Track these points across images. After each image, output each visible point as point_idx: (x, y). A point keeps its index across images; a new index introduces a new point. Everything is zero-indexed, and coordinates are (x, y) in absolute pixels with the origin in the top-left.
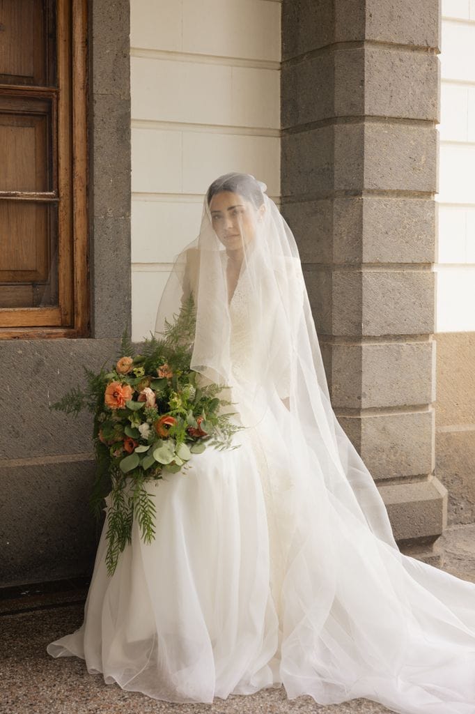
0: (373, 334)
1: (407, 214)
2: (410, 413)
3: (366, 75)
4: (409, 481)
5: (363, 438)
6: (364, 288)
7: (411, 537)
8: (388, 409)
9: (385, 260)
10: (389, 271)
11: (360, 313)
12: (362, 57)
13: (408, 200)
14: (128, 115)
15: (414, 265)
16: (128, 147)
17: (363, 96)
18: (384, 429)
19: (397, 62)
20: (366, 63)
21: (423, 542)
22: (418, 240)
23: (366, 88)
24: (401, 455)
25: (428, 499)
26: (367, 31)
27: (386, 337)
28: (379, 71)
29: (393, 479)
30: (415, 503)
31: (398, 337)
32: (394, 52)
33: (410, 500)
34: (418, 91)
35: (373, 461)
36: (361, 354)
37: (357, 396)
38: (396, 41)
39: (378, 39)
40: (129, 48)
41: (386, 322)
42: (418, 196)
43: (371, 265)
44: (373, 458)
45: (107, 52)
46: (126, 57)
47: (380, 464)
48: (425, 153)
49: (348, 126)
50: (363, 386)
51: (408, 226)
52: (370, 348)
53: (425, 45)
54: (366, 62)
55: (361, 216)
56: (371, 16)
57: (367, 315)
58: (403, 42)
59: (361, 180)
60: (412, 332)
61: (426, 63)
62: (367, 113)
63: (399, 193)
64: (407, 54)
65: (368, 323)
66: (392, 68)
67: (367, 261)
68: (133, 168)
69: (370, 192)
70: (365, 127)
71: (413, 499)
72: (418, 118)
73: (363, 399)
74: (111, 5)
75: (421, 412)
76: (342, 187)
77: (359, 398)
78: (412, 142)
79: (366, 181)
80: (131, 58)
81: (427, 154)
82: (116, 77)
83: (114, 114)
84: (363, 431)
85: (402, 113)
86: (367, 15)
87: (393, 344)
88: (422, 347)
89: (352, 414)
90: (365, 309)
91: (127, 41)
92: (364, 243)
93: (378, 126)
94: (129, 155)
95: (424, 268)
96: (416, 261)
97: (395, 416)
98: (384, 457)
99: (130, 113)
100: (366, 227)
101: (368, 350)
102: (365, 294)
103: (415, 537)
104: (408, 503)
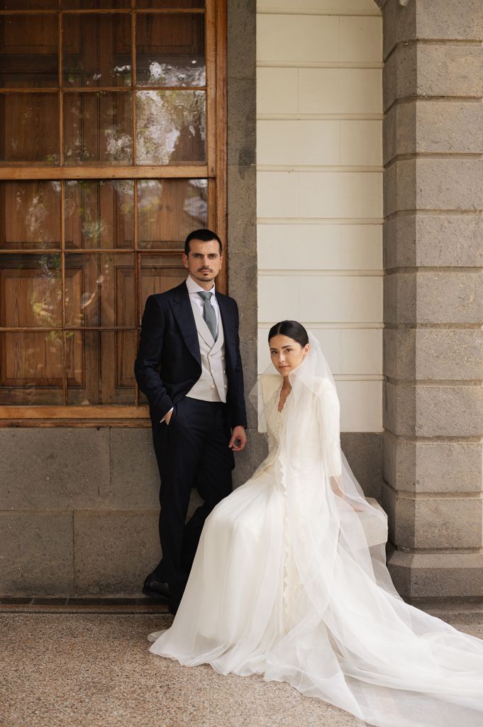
0: (426, 435)
1: (457, 342)
2: (462, 499)
3: (417, 236)
4: (461, 551)
5: (416, 515)
6: (417, 400)
7: (457, 595)
8: (442, 494)
9: (437, 378)
10: (441, 387)
11: (414, 418)
12: (414, 222)
13: (458, 331)
14: (255, 268)
15: (464, 382)
16: (255, 290)
17: (415, 253)
18: (436, 509)
19: (446, 224)
20: (417, 227)
21: (471, 600)
22: (467, 361)
23: (417, 246)
24: (453, 531)
25: (474, 566)
26: (418, 202)
27: (439, 438)
28: (429, 233)
29: (446, 549)
30: (461, 569)
31: (451, 439)
32: (443, 217)
33: (456, 566)
34: (466, 245)
35: (425, 533)
36: (415, 451)
37: (412, 483)
38: (444, 208)
39: (428, 207)
40: (256, 219)
41: (437, 426)
42: (469, 328)
43: (424, 382)
44: (426, 531)
45: (239, 222)
46: (254, 225)
47: (434, 537)
48: (473, 293)
49: (406, 275)
50: (417, 475)
51: (457, 351)
52: (423, 446)
53: (472, 208)
54: (417, 225)
55: (415, 344)
56: (421, 191)
57: (420, 420)
58: (451, 208)
59: (415, 316)
60: (463, 434)
61: (473, 223)
62: (418, 265)
63: (450, 325)
64: (454, 217)
65: (421, 427)
66: (441, 229)
67: (420, 379)
68: (259, 305)
69: (424, 325)
70: (418, 277)
71: (460, 566)
72: (467, 266)
73: (417, 485)
74: (242, 189)
75: (472, 498)
76: (402, 321)
77: (414, 484)
78: (460, 285)
79: (418, 317)
80: (258, 226)
81: (476, 294)
82: (246, 241)
83: (244, 267)
84: (416, 510)
85: (451, 263)
86: (418, 190)
87: (446, 444)
88: (472, 447)
89: (410, 496)
90: (418, 416)
91: (254, 213)
92: (417, 365)
93: (430, 274)
94: (256, 296)
95: (475, 384)
96: (465, 379)
97: (446, 500)
98: (436, 531)
99: (256, 265)
100: (418, 352)
101: (421, 447)
102: (418, 404)
103: (461, 595)
104: (455, 569)
